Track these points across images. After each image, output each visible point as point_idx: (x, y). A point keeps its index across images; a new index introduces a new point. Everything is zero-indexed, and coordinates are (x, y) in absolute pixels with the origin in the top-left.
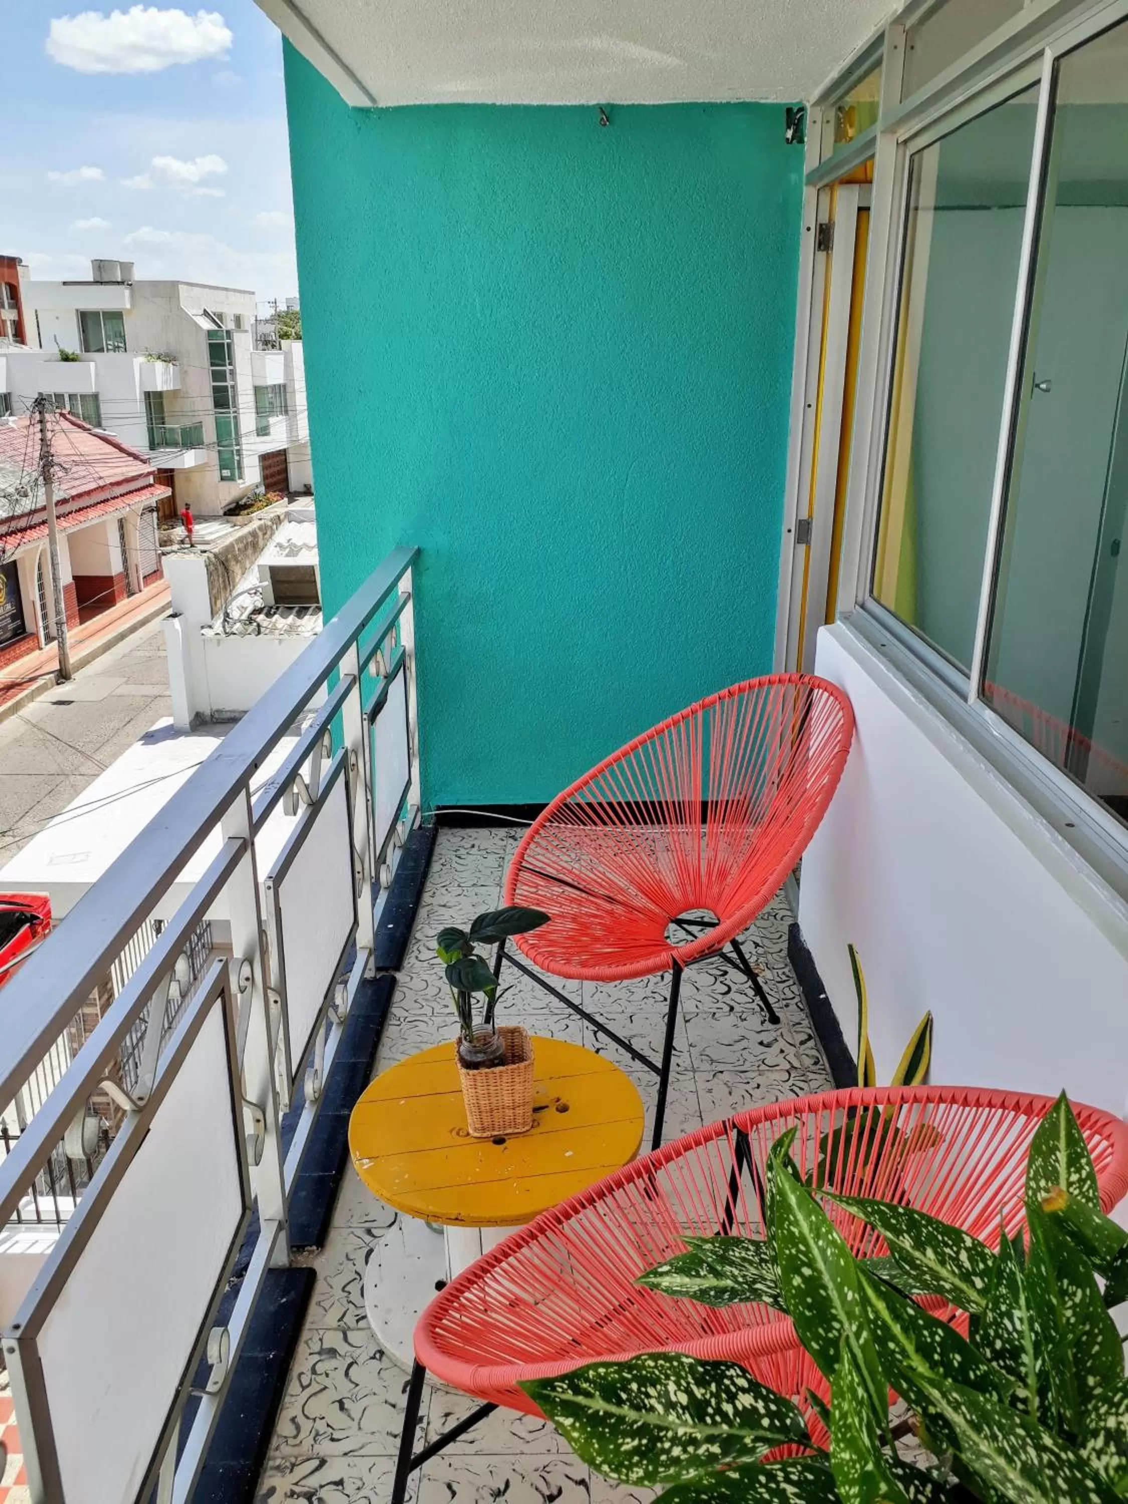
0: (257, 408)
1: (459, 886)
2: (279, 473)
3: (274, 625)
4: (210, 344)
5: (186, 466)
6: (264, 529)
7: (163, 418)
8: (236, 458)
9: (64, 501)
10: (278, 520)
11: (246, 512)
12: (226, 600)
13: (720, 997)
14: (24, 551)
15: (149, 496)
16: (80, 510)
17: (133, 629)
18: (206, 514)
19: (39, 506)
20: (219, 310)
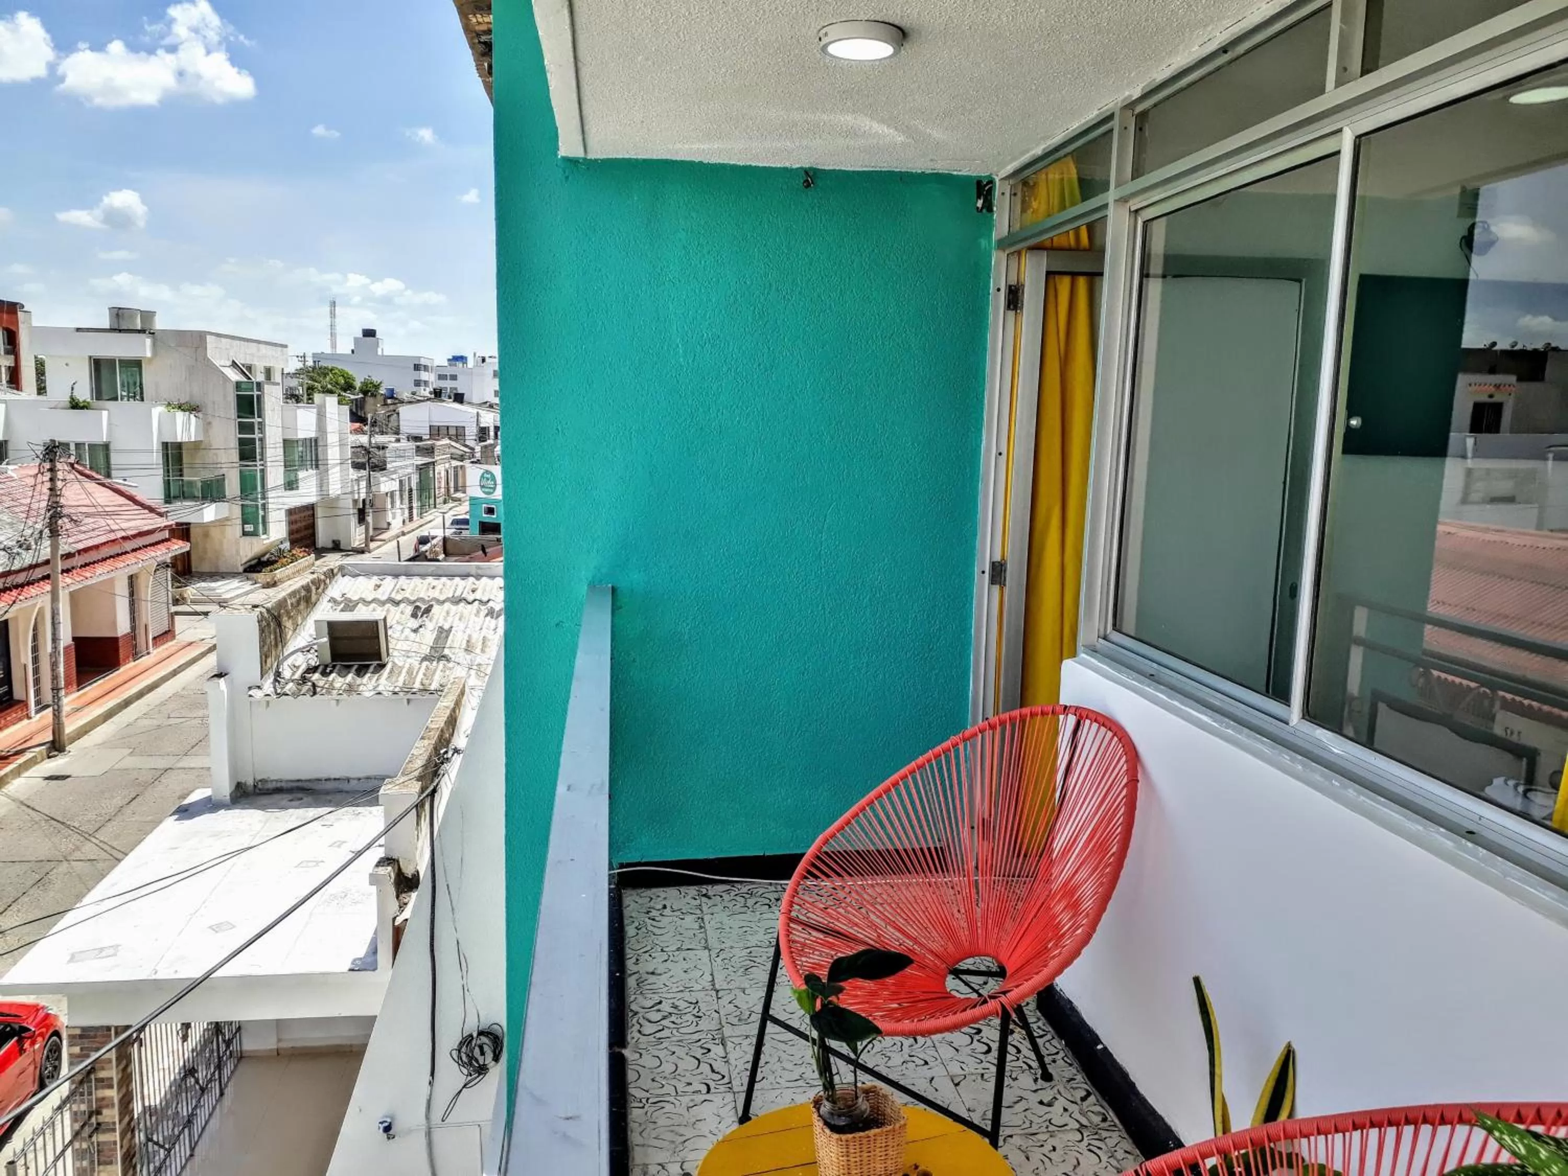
0: (285, 461)
1: (662, 950)
2: (306, 528)
3: (331, 684)
4: (238, 395)
5: (205, 521)
6: (317, 583)
7: (181, 470)
8: (261, 513)
9: (69, 556)
10: (331, 574)
11: (269, 568)
12: (277, 657)
13: (982, 1057)
14: (21, 609)
15: (165, 551)
16: (86, 565)
17: (140, 695)
18: (225, 570)
19: (42, 559)
20: (248, 362)
